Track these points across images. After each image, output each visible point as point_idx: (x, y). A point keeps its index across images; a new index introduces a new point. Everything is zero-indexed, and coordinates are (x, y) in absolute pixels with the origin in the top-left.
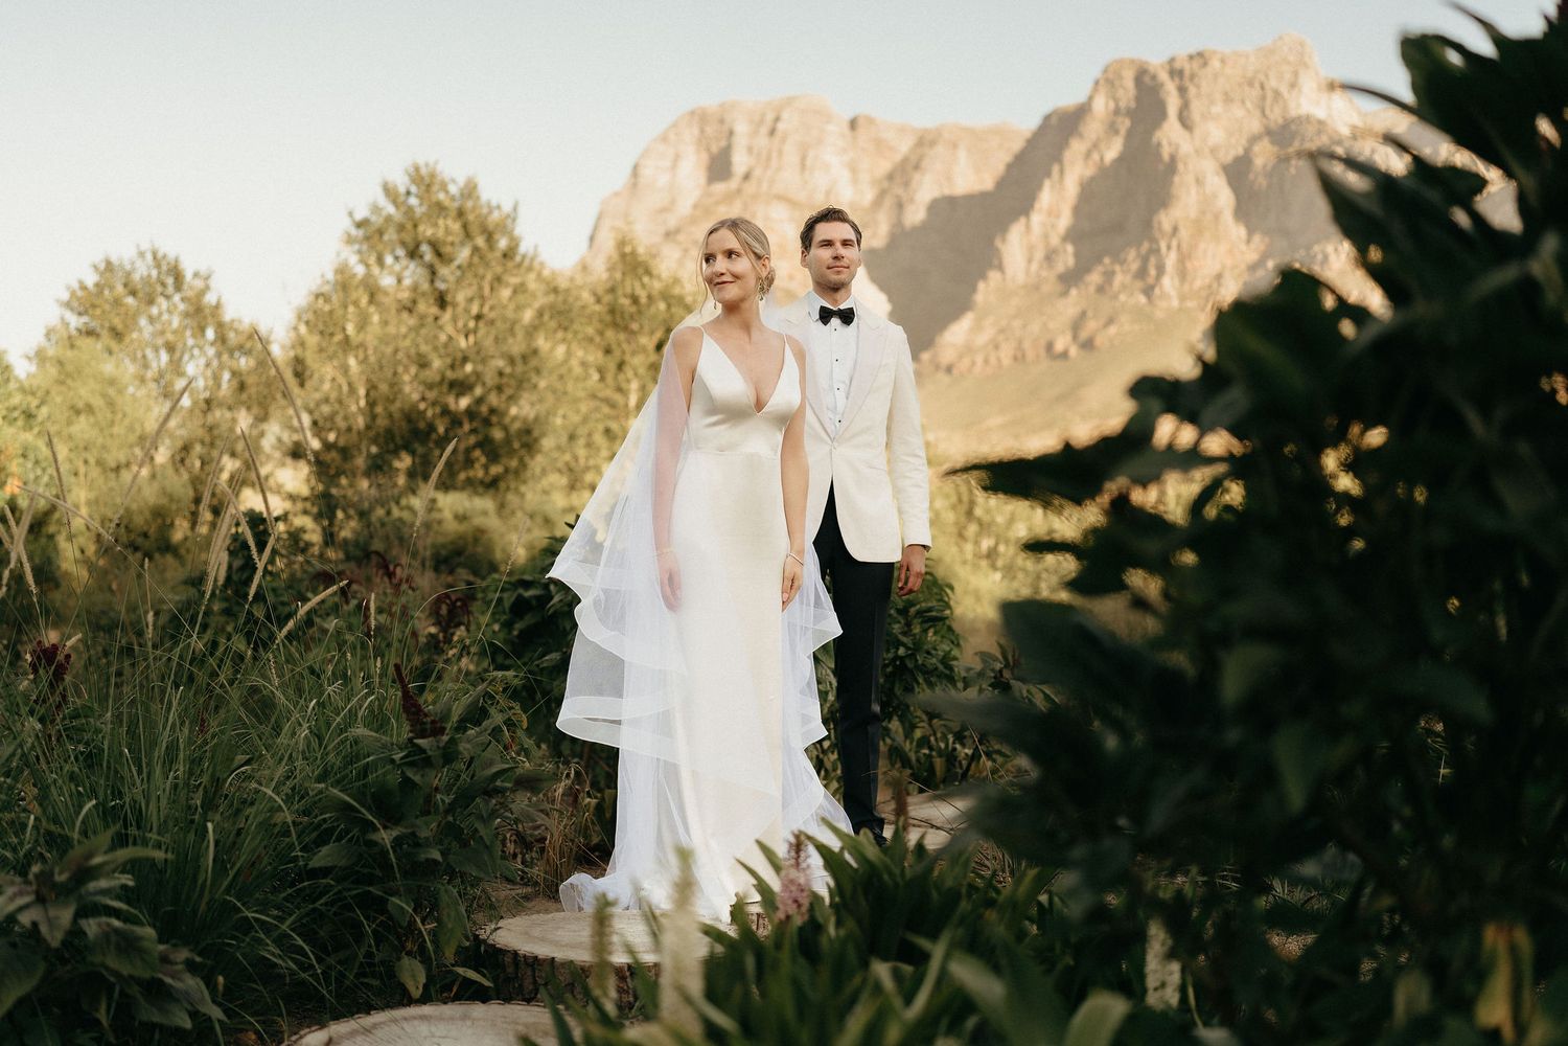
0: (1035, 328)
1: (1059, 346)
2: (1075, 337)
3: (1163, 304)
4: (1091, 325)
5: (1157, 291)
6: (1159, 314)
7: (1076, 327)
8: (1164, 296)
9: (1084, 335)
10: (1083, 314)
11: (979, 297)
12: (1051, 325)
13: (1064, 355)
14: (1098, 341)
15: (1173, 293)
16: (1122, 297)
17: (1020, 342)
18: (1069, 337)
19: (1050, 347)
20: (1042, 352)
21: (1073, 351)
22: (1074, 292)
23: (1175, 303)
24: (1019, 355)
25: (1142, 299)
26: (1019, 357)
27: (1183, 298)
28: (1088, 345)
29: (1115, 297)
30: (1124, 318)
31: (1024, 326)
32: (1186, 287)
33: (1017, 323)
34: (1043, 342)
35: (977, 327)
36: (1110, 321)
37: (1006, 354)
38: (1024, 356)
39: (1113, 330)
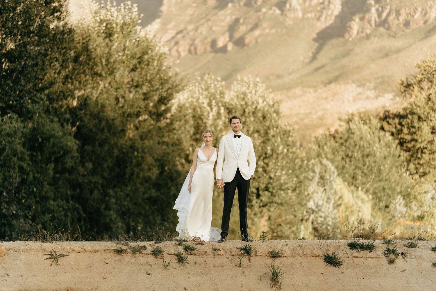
0: (204, 30)
1: (220, 43)
2: (231, 37)
3: (291, 15)
4: (242, 29)
5: (288, 6)
6: (289, 22)
7: (232, 28)
8: (292, 9)
9: (237, 35)
10: (237, 21)
11: (164, 8)
12: (214, 28)
13: (224, 49)
14: (247, 41)
15: (299, 8)
16: (264, 10)
17: (193, 40)
18: (227, 37)
19: (214, 43)
20: (209, 49)
21: (230, 47)
22: (230, 5)
23: (300, 14)
24: (192, 48)
25: (278, 12)
26: (192, 51)
27: (305, 12)
28: (240, 43)
29: (258, 10)
30: (265, 25)
31: (196, 29)
32: (307, 4)
33: (190, 27)
34: (209, 40)
35: (163, 29)
36: (255, 27)
37: (183, 48)
38: (196, 49)
39: (257, 32)
